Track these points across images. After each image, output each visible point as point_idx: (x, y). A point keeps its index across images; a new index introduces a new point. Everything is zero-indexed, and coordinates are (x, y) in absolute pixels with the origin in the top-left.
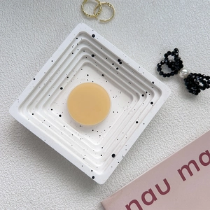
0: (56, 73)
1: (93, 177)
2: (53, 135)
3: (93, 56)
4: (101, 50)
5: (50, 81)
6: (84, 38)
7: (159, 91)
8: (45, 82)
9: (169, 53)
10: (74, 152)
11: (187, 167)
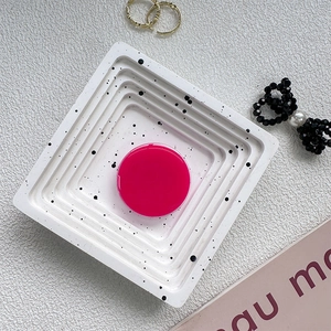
0: (84, 129)
1: (164, 298)
2: (90, 233)
3: (141, 93)
4: (155, 84)
5: (74, 143)
6: (124, 67)
7: (260, 145)
8: (67, 147)
9: (273, 86)
10: (128, 258)
11: (304, 273)
